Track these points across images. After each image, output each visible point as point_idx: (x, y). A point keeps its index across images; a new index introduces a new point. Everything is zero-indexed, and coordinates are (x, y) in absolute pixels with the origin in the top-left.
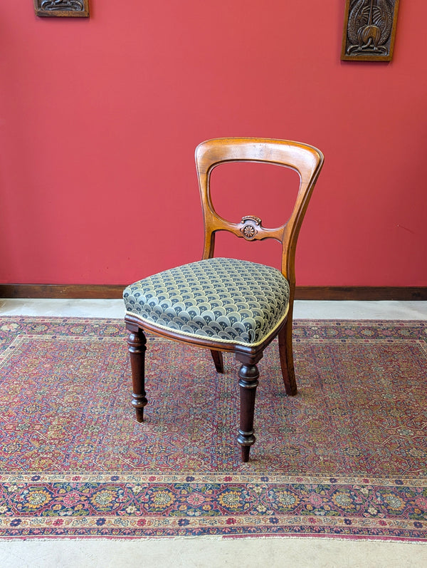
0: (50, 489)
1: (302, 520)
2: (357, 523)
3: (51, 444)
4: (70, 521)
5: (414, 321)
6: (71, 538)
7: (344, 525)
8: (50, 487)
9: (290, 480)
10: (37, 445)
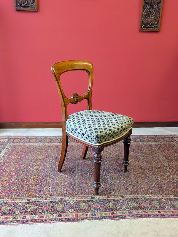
0: (36, 204)
1: (141, 212)
2: (163, 212)
3: (32, 186)
4: (47, 216)
5: (169, 135)
6: (49, 223)
7: (158, 213)
8: (36, 203)
9: (133, 197)
10: (26, 187)
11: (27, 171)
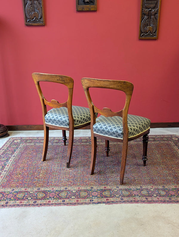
0: (44, 192)
1: (131, 199)
2: (150, 199)
3: (42, 179)
4: (53, 201)
5: (169, 135)
6: (55, 206)
7: (146, 200)
9: (126, 187)
10: (37, 179)
11: (38, 167)
